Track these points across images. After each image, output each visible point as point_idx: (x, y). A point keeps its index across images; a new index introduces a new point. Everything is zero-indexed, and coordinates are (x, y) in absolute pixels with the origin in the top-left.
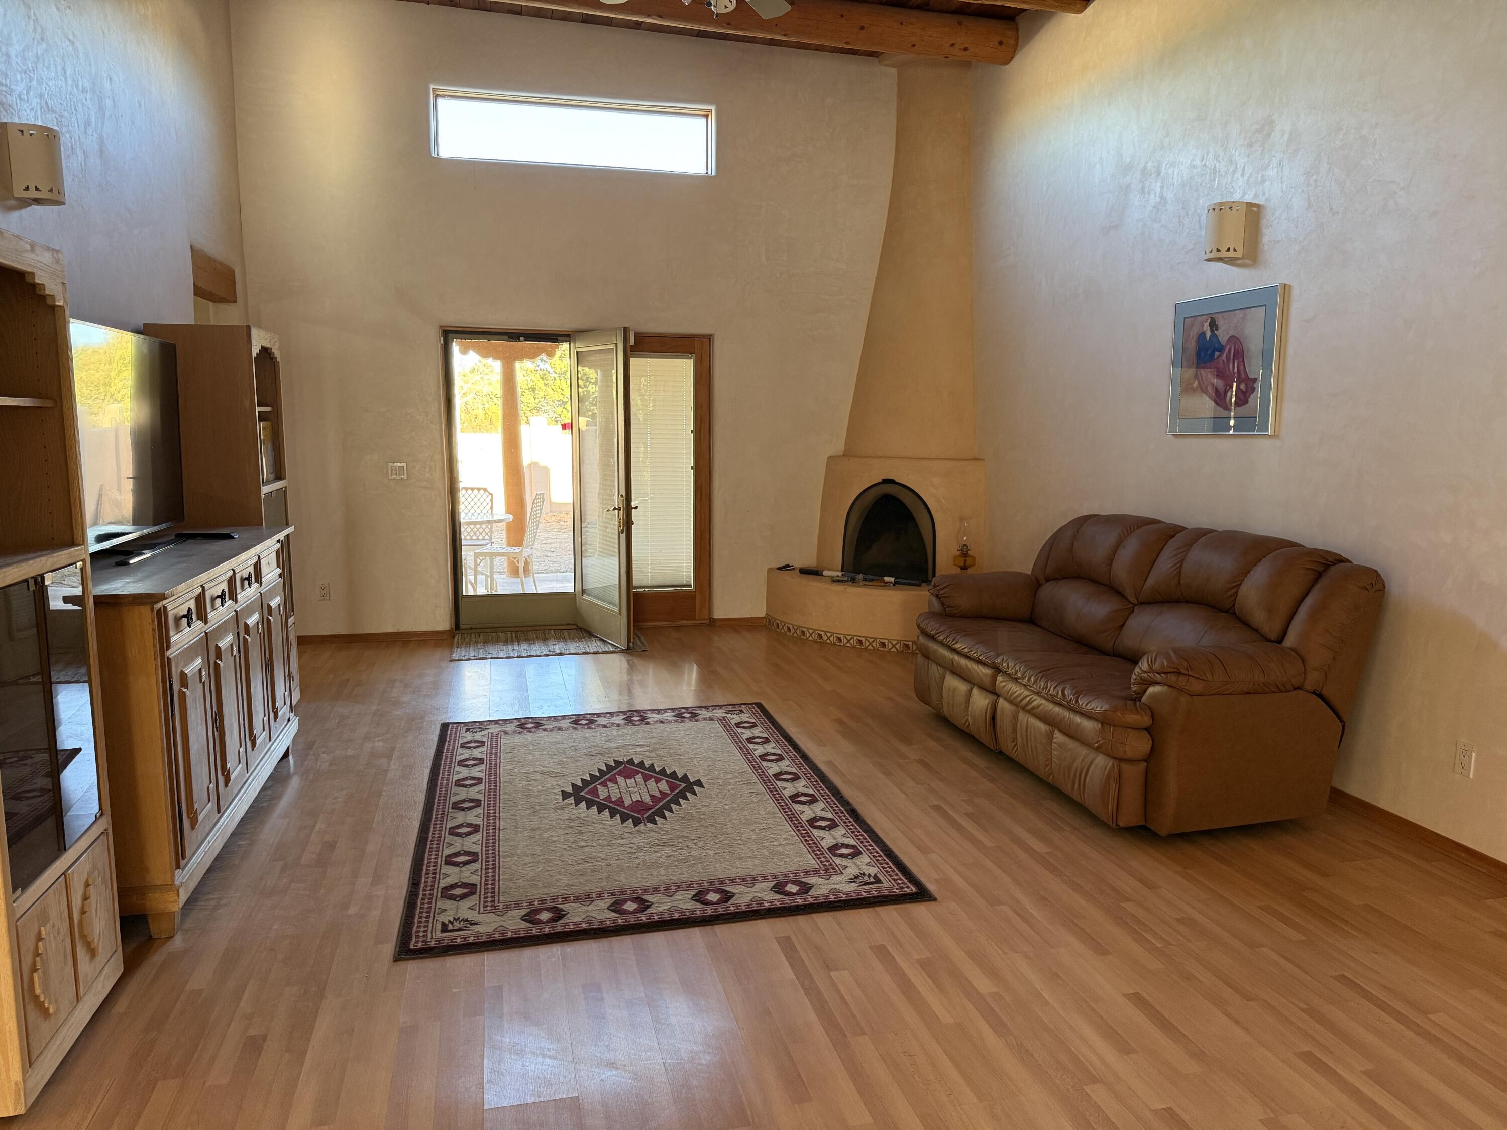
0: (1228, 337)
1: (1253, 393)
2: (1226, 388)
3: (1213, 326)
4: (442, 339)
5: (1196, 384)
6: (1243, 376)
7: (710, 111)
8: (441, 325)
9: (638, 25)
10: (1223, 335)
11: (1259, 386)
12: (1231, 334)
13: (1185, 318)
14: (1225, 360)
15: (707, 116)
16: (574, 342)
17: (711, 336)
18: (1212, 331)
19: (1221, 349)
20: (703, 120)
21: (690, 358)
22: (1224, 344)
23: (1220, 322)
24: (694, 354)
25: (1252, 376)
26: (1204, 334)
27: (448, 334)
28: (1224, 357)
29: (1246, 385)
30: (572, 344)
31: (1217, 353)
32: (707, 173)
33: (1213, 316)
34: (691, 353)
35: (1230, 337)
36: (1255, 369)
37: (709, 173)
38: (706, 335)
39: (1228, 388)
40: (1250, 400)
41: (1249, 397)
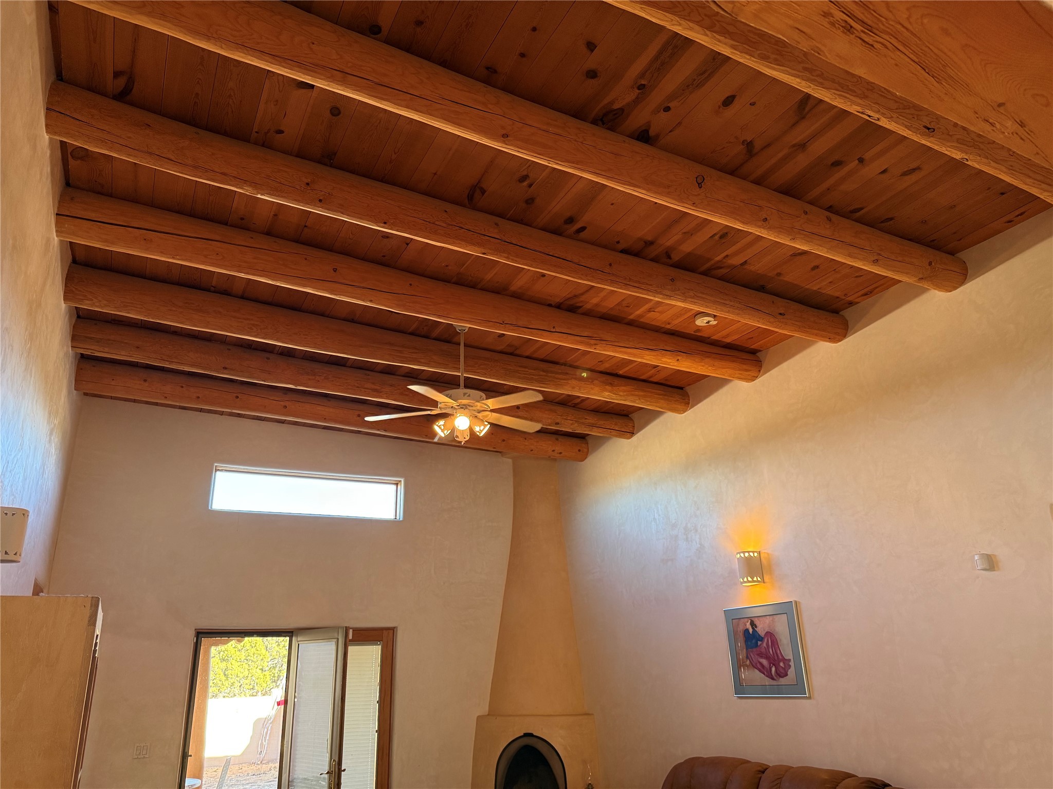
0: (765, 632)
1: (789, 669)
2: (770, 665)
3: (753, 624)
4: (195, 638)
5: (748, 662)
6: (781, 657)
7: (400, 481)
8: (196, 628)
9: (359, 432)
10: (761, 630)
11: (792, 664)
12: (766, 631)
13: (732, 619)
14: (766, 647)
15: (397, 484)
16: (297, 636)
17: (394, 628)
18: (753, 629)
19: (762, 639)
20: (394, 487)
21: (379, 645)
22: (763, 637)
23: (757, 622)
24: (382, 642)
25: (787, 658)
26: (747, 630)
27: (201, 634)
28: (765, 645)
29: (784, 663)
30: (294, 639)
31: (759, 643)
32: (396, 519)
33: (752, 619)
34: (379, 641)
35: (767, 632)
36: (787, 653)
37: (398, 518)
38: (392, 628)
39: (772, 665)
40: (788, 673)
41: (788, 671)
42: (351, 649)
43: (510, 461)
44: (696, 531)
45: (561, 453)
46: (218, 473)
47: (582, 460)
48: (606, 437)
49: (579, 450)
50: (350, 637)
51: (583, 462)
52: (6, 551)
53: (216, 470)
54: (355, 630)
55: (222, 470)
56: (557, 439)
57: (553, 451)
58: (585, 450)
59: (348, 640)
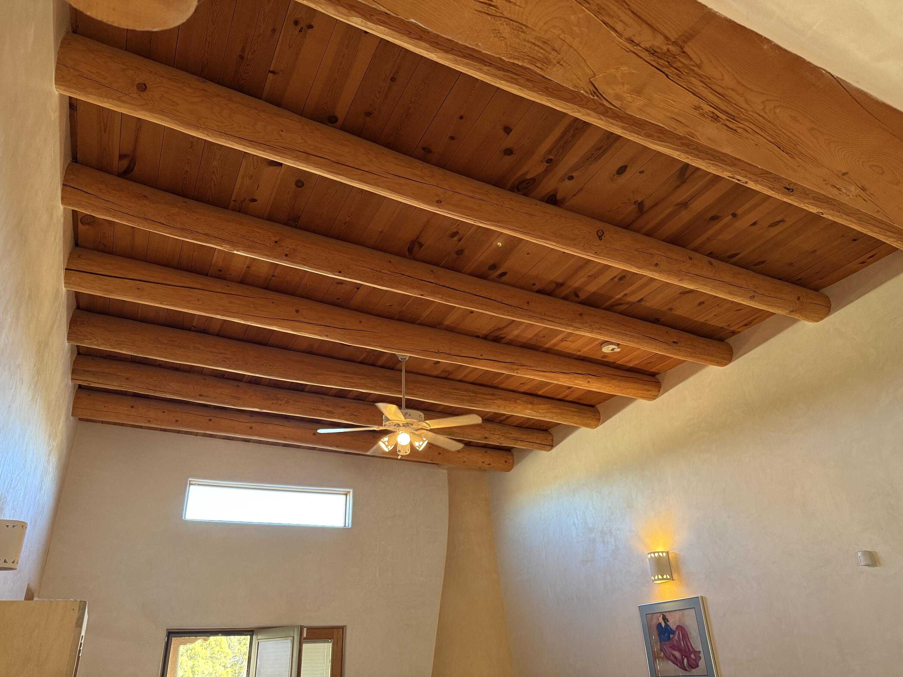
0: (676, 626)
1: (700, 660)
2: (682, 657)
4: (166, 638)
7: (349, 492)
8: (168, 628)
9: (314, 449)
10: (672, 625)
11: (702, 655)
12: (677, 625)
13: (646, 614)
14: (678, 640)
15: (346, 495)
16: (257, 635)
17: (344, 626)
18: (665, 623)
19: (673, 633)
20: (344, 497)
21: (330, 642)
22: (674, 630)
23: (668, 616)
24: (332, 640)
25: (697, 650)
26: (660, 624)
27: (171, 634)
28: (676, 637)
29: (695, 655)
30: (254, 637)
31: (671, 636)
32: (345, 526)
33: (664, 614)
34: (330, 639)
35: (677, 626)
37: (347, 525)
38: (341, 627)
39: (683, 657)
40: (699, 664)
41: (699, 662)
42: (305, 646)
43: (446, 471)
44: (612, 534)
45: (489, 464)
46: (191, 486)
47: (509, 470)
48: (529, 450)
49: (506, 462)
50: (305, 635)
51: (509, 473)
52: (5, 560)
53: (190, 484)
54: (310, 629)
55: (195, 484)
56: (486, 452)
57: (483, 462)
58: (511, 461)
59: (302, 638)
